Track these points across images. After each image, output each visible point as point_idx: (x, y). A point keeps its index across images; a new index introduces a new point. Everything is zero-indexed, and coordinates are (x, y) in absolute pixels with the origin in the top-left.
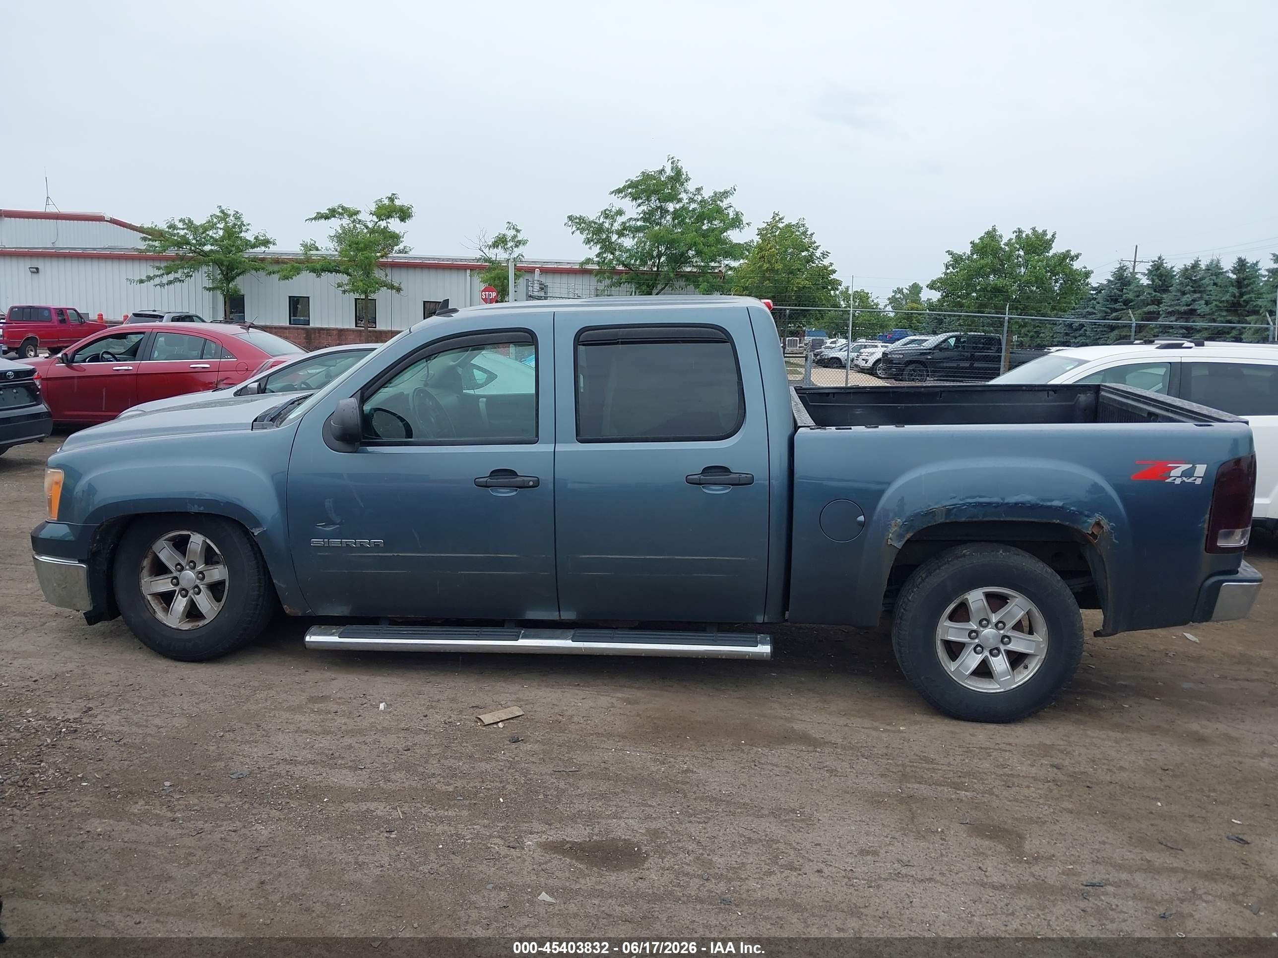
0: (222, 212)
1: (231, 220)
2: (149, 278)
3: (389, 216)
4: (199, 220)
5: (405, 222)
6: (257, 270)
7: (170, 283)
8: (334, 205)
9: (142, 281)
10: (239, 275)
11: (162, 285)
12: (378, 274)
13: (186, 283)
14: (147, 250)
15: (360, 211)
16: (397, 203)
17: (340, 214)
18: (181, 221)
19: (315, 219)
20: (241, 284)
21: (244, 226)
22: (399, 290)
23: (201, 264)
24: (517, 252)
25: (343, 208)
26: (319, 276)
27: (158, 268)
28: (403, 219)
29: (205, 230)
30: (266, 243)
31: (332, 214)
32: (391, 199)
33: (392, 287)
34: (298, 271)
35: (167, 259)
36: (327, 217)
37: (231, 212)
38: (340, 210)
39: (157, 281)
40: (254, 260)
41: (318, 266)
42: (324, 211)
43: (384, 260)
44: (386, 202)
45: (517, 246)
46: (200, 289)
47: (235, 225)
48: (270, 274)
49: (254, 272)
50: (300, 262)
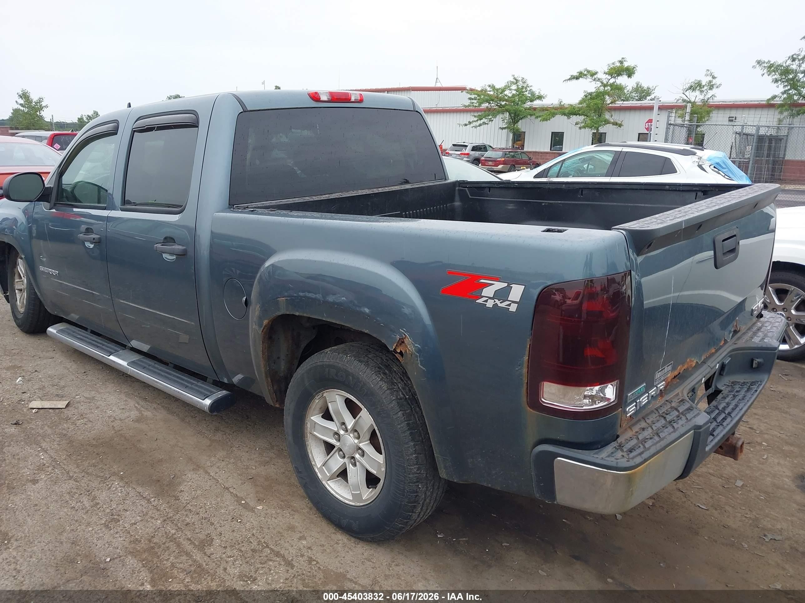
0: (515, 78)
1: (520, 84)
2: (470, 123)
3: (619, 74)
4: (499, 85)
5: (631, 78)
6: (531, 115)
7: (480, 125)
8: (582, 69)
9: (466, 125)
10: (522, 119)
11: (476, 127)
12: (607, 116)
13: (489, 125)
14: (469, 106)
15: (597, 72)
16: (626, 64)
17: (586, 75)
18: (489, 86)
19: (570, 79)
20: (521, 125)
21: (529, 87)
22: (620, 125)
23: (499, 112)
24: (710, 93)
25: (588, 71)
26: (569, 118)
27: (475, 117)
28: (629, 76)
29: (503, 91)
30: (540, 97)
31: (580, 76)
32: (621, 62)
33: (615, 124)
34: (553, 115)
35: (481, 111)
36: (577, 78)
37: (520, 79)
38: (586, 73)
39: (474, 124)
40: (530, 109)
41: (567, 111)
42: (575, 74)
43: (613, 105)
44: (618, 64)
45: (710, 89)
46: (497, 128)
47: (523, 87)
48: (537, 117)
49: (529, 117)
50: (556, 109)
